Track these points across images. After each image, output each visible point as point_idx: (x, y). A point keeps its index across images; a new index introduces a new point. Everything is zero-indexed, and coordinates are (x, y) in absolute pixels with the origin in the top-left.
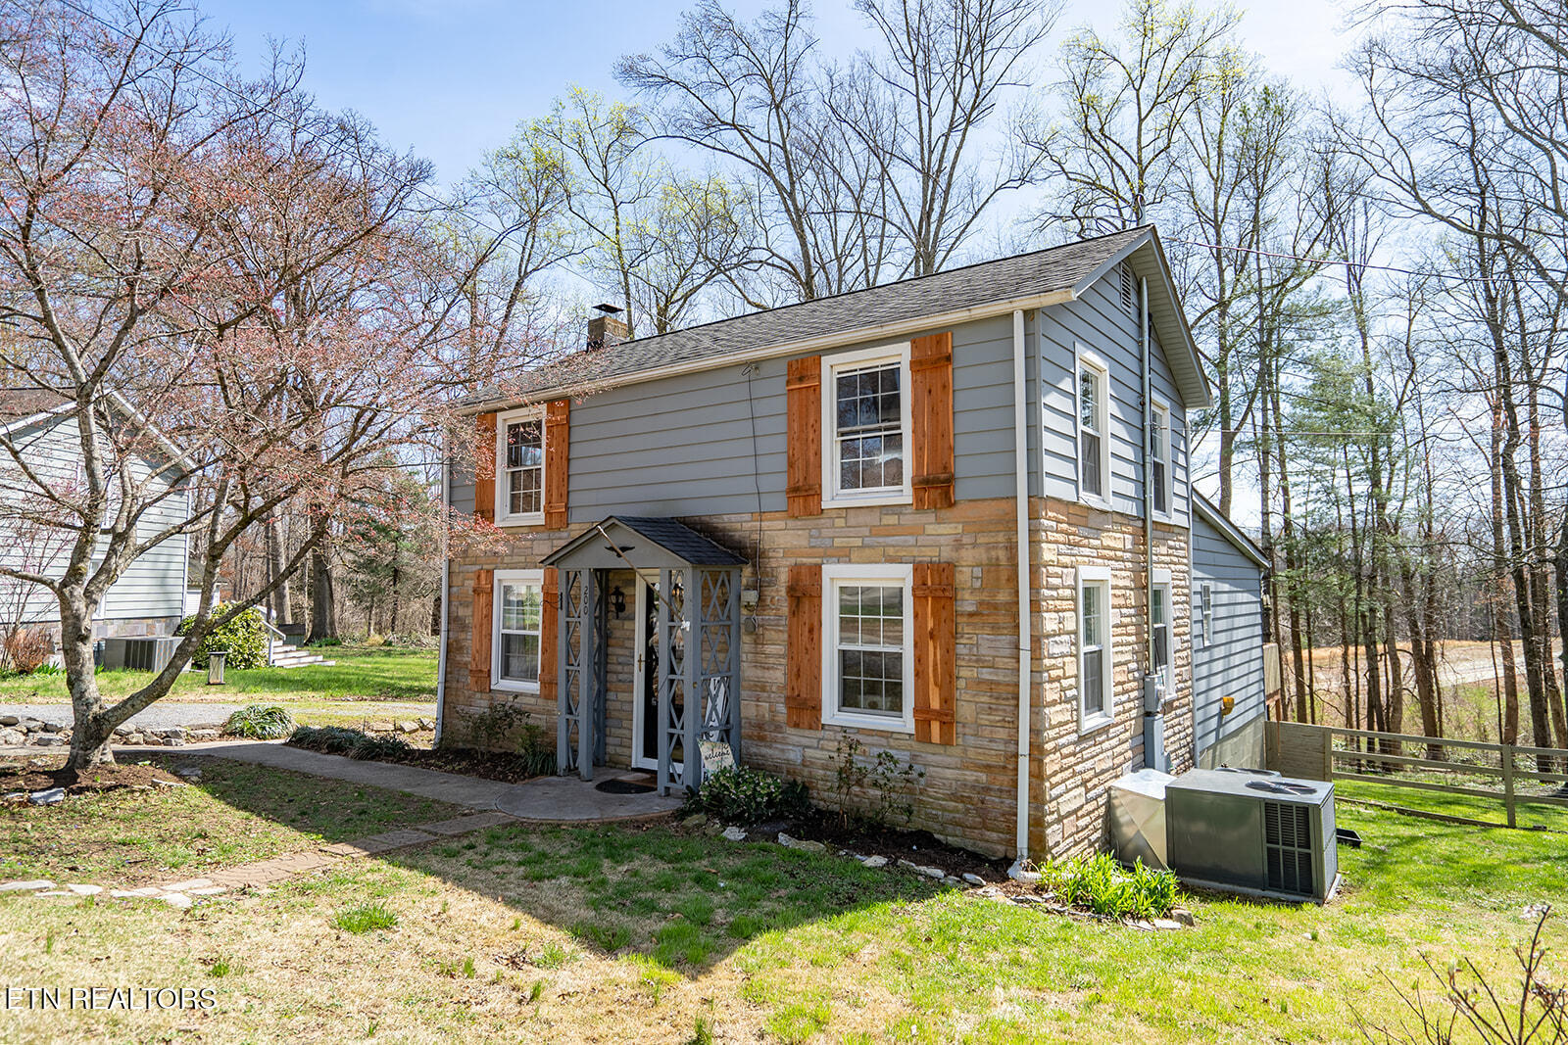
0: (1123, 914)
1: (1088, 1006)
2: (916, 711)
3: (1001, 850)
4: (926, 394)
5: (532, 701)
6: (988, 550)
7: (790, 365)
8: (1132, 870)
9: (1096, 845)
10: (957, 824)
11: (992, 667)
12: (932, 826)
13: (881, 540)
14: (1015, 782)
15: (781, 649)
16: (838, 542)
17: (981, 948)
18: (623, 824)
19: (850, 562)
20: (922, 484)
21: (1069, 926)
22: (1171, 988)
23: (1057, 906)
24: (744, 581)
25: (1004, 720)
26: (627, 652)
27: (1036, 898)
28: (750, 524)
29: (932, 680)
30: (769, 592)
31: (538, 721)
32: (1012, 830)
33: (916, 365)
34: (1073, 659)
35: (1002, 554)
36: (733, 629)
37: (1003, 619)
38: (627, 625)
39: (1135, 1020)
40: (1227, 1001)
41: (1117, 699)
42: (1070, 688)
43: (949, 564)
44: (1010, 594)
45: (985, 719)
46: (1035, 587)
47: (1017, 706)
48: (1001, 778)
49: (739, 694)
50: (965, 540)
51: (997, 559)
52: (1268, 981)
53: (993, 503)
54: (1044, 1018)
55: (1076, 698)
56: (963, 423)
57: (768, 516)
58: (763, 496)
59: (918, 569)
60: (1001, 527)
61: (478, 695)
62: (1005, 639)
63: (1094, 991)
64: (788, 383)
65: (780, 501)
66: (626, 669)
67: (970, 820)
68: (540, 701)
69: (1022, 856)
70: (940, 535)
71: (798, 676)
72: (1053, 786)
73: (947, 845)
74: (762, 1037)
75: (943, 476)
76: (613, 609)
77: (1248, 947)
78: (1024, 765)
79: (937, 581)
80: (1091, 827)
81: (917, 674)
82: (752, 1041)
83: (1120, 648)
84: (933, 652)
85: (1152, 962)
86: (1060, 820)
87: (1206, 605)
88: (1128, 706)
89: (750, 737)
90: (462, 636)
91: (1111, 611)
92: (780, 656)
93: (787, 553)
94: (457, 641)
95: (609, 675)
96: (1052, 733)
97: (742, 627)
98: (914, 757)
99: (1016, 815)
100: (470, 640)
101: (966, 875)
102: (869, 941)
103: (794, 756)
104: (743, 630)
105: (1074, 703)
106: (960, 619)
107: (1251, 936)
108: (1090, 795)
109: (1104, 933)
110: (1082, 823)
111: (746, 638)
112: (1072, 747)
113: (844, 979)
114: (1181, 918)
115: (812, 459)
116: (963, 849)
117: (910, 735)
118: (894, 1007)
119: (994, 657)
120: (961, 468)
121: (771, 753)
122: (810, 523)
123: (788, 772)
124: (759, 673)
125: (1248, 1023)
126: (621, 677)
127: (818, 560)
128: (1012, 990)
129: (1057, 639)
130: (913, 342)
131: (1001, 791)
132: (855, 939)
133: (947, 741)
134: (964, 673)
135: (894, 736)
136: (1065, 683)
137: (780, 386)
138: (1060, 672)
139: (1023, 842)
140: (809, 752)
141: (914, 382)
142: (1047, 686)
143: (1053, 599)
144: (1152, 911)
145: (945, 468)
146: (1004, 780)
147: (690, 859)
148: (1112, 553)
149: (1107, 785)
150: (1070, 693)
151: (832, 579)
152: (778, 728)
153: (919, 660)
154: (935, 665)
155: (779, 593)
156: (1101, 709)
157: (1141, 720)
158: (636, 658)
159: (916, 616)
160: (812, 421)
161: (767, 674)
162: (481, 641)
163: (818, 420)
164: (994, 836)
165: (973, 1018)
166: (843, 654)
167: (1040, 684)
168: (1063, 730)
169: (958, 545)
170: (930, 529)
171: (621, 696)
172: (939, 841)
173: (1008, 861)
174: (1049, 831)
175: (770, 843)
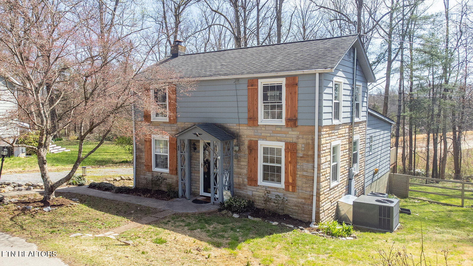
0: (339, 236)
1: (329, 257)
2: (285, 183)
3: (308, 219)
4: (290, 94)
5: (167, 175)
6: (306, 140)
7: (248, 81)
8: (342, 225)
9: (333, 217)
10: (296, 213)
11: (307, 172)
12: (289, 213)
13: (275, 135)
14: (312, 203)
15: (245, 164)
16: (263, 134)
17: (304, 245)
18: (205, 213)
19: (266, 140)
20: (288, 120)
21: (325, 240)
22: (348, 253)
23: (322, 235)
24: (234, 143)
25: (309, 186)
26: (197, 162)
27: (317, 232)
28: (236, 127)
29: (290, 175)
30: (242, 147)
31: (169, 181)
32: (311, 215)
33: (287, 86)
34: (329, 168)
35: (310, 142)
36: (231, 157)
37: (310, 159)
38: (197, 154)
39: (339, 260)
40: (360, 256)
41: (341, 177)
42: (328, 176)
43: (295, 143)
44: (312, 152)
45: (304, 185)
46: (319, 151)
47: (313, 182)
48: (308, 201)
49: (233, 176)
50: (300, 136)
51: (309, 142)
52: (371, 252)
53: (308, 127)
54: (319, 260)
55: (329, 179)
56: (300, 104)
57: (242, 125)
58: (240, 120)
59: (287, 144)
60: (310, 134)
61: (148, 172)
62: (310, 165)
63: (330, 254)
64: (248, 86)
65: (246, 121)
66: (197, 167)
67: (300, 212)
68: (169, 175)
69: (313, 221)
70: (293, 135)
71: (251, 171)
72: (322, 203)
73: (293, 218)
74: (260, 264)
75: (294, 118)
76: (193, 149)
77: (369, 244)
78: (315, 198)
79: (292, 147)
80: (332, 212)
81: (285, 173)
82: (258, 265)
83: (343, 162)
84: (290, 167)
85: (344, 247)
86: (324, 212)
87: (371, 141)
88: (344, 178)
89: (236, 188)
90: (141, 154)
91: (340, 152)
92: (245, 166)
93: (247, 136)
94: (140, 156)
95: (192, 168)
96: (322, 189)
97: (234, 157)
98: (284, 195)
99: (312, 211)
100: (144, 155)
101: (299, 227)
102: (278, 244)
103: (250, 193)
104: (234, 158)
105: (329, 180)
106: (298, 158)
107: (370, 241)
108: (332, 204)
109: (334, 241)
110: (329, 212)
111: (235, 160)
112: (328, 192)
113: (274, 252)
114: (353, 237)
115: (255, 110)
116: (297, 219)
117: (283, 189)
118: (286, 258)
119: (307, 169)
120: (299, 116)
121: (243, 192)
122: (255, 128)
123: (248, 198)
124: (239, 170)
125: (364, 260)
126: (195, 169)
127: (257, 139)
128: (312, 254)
129: (325, 164)
130: (286, 78)
131: (308, 204)
132: (275, 244)
133: (294, 191)
134: (299, 173)
135: (279, 189)
136: (326, 175)
137: (245, 86)
138: (325, 173)
139: (314, 218)
140: (254, 193)
141: (286, 90)
142: (321, 177)
143: (324, 153)
144: (346, 235)
145: (295, 116)
146: (309, 201)
147: (227, 223)
148: (341, 135)
149: (337, 201)
150: (327, 178)
151: (261, 145)
152: (245, 185)
153: (286, 169)
154: (291, 170)
155: (245, 147)
156: (336, 180)
157: (348, 181)
158: (201, 164)
159: (285, 157)
160: (255, 98)
161: (241, 170)
162: (148, 156)
163: (257, 98)
164: (306, 216)
165: (304, 260)
166: (264, 166)
167: (320, 177)
168: (325, 188)
169: (298, 138)
170: (290, 133)
171: (196, 175)
172: (291, 217)
173: (310, 223)
174: (321, 215)
175: (246, 219)
